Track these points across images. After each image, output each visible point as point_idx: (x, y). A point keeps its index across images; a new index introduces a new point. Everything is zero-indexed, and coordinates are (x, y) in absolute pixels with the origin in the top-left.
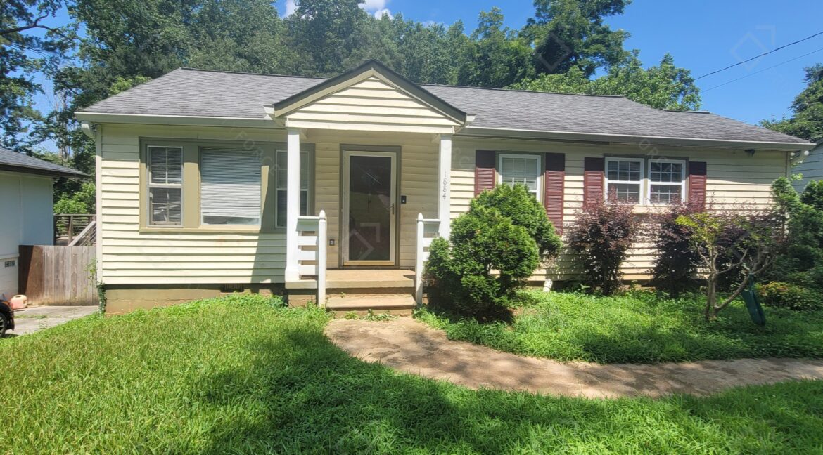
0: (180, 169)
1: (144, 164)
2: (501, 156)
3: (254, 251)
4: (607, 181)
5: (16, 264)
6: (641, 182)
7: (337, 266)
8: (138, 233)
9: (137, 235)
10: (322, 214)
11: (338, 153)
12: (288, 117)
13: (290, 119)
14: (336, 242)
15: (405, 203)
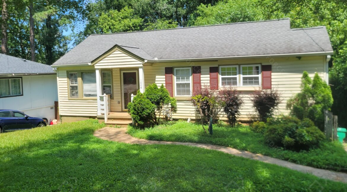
0: (77, 80)
1: (68, 79)
2: (175, 69)
4: (220, 77)
5: (54, 108)
6: (237, 76)
7: (121, 111)
8: (68, 100)
11: (119, 72)
12: (95, 65)
14: (120, 103)
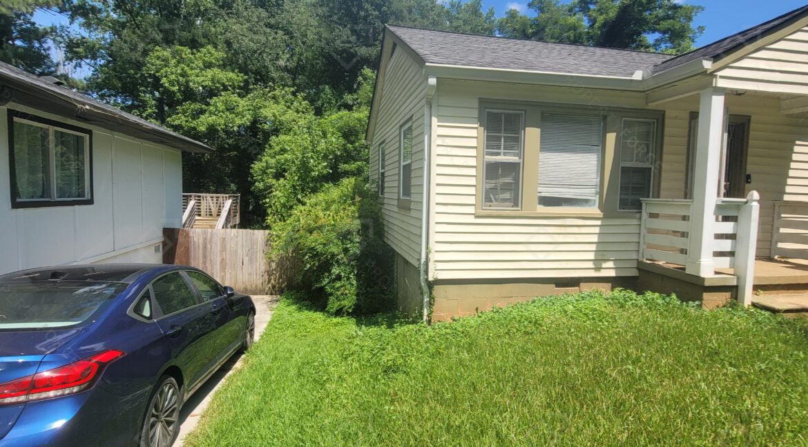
0: (516, 139)
1: (483, 132)
3: (595, 239)
8: (473, 216)
9: (472, 219)
10: (755, 195)
11: (687, 123)
12: (719, 74)
13: (721, 77)
15: (750, 183)
